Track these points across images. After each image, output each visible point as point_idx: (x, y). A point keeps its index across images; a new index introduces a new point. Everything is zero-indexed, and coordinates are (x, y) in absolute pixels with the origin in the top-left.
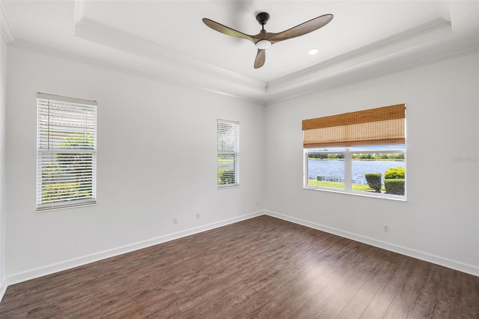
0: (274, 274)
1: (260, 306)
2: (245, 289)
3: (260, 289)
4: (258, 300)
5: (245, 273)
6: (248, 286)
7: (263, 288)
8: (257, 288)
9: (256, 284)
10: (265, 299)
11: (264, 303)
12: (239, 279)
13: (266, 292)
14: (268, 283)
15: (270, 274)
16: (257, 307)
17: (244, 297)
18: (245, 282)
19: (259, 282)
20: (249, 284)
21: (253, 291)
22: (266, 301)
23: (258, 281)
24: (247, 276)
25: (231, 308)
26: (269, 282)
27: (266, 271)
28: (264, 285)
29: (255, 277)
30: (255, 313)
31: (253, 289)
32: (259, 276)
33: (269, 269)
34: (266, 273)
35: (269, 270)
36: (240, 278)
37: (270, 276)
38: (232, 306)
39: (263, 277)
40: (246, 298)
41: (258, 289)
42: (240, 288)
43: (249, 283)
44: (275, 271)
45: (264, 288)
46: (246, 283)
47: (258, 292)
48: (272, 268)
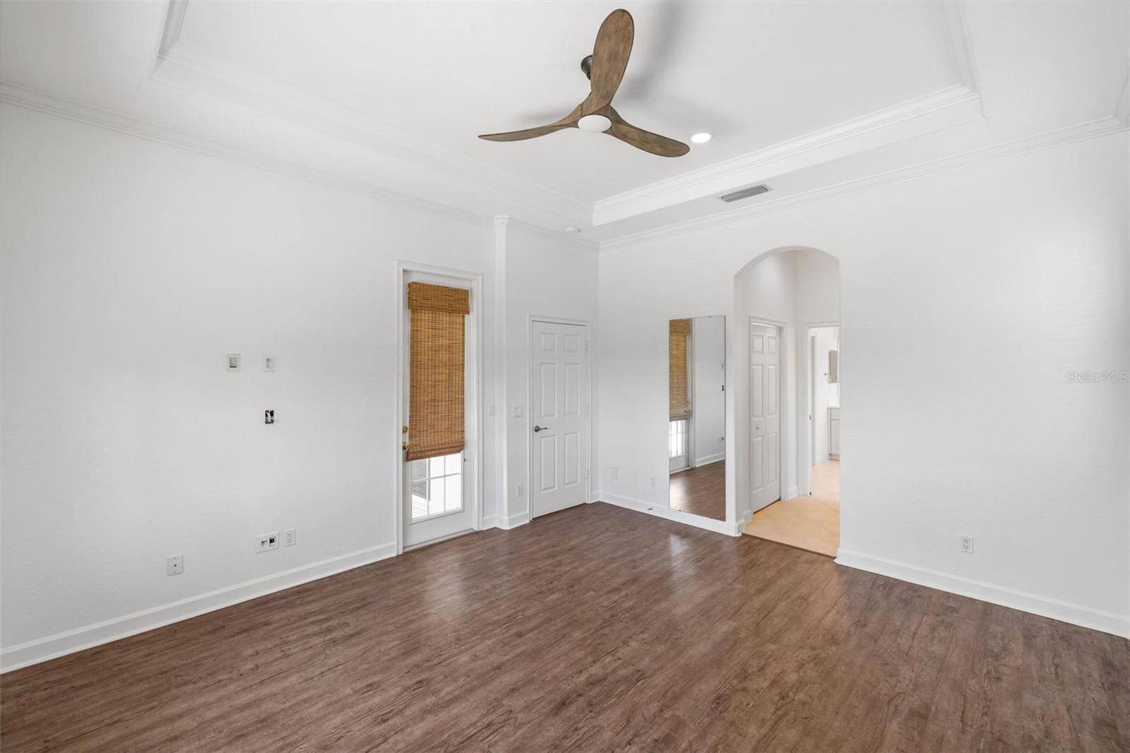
0: (567, 702)
1: (601, 632)
2: (636, 660)
3: (603, 660)
4: (607, 641)
5: (650, 701)
6: (633, 665)
7: (598, 662)
8: (610, 662)
9: (615, 670)
10: (591, 642)
11: (595, 636)
12: (659, 680)
13: (591, 654)
14: (587, 675)
15: (581, 702)
16: (607, 631)
17: (634, 644)
18: (641, 676)
19: (607, 675)
20: (631, 669)
21: (618, 655)
22: (590, 640)
23: (610, 679)
24: (642, 691)
25: (650, 628)
26: (583, 677)
27: (591, 712)
28: (596, 670)
29: (620, 690)
30: (608, 623)
31: (619, 659)
32: (608, 695)
33: (581, 720)
34: (591, 705)
35: (581, 716)
36: (657, 685)
37: (580, 695)
38: (650, 629)
39: (597, 690)
40: (629, 642)
41: (608, 659)
42: (647, 660)
43: (631, 671)
44: (566, 713)
45: (594, 662)
46: (638, 671)
47: (608, 654)
48: (572, 726)
